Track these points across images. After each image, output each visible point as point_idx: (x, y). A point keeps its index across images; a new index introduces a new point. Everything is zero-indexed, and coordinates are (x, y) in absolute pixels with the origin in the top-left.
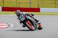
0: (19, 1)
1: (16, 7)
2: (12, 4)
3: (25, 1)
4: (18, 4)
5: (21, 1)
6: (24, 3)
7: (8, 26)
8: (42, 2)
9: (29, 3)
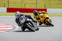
0: (25, 2)
1: (21, 8)
2: (17, 5)
3: (31, 2)
4: (23, 5)
5: (27, 2)
6: (30, 3)
7: (13, 28)
8: (49, 3)
9: (35, 4)
